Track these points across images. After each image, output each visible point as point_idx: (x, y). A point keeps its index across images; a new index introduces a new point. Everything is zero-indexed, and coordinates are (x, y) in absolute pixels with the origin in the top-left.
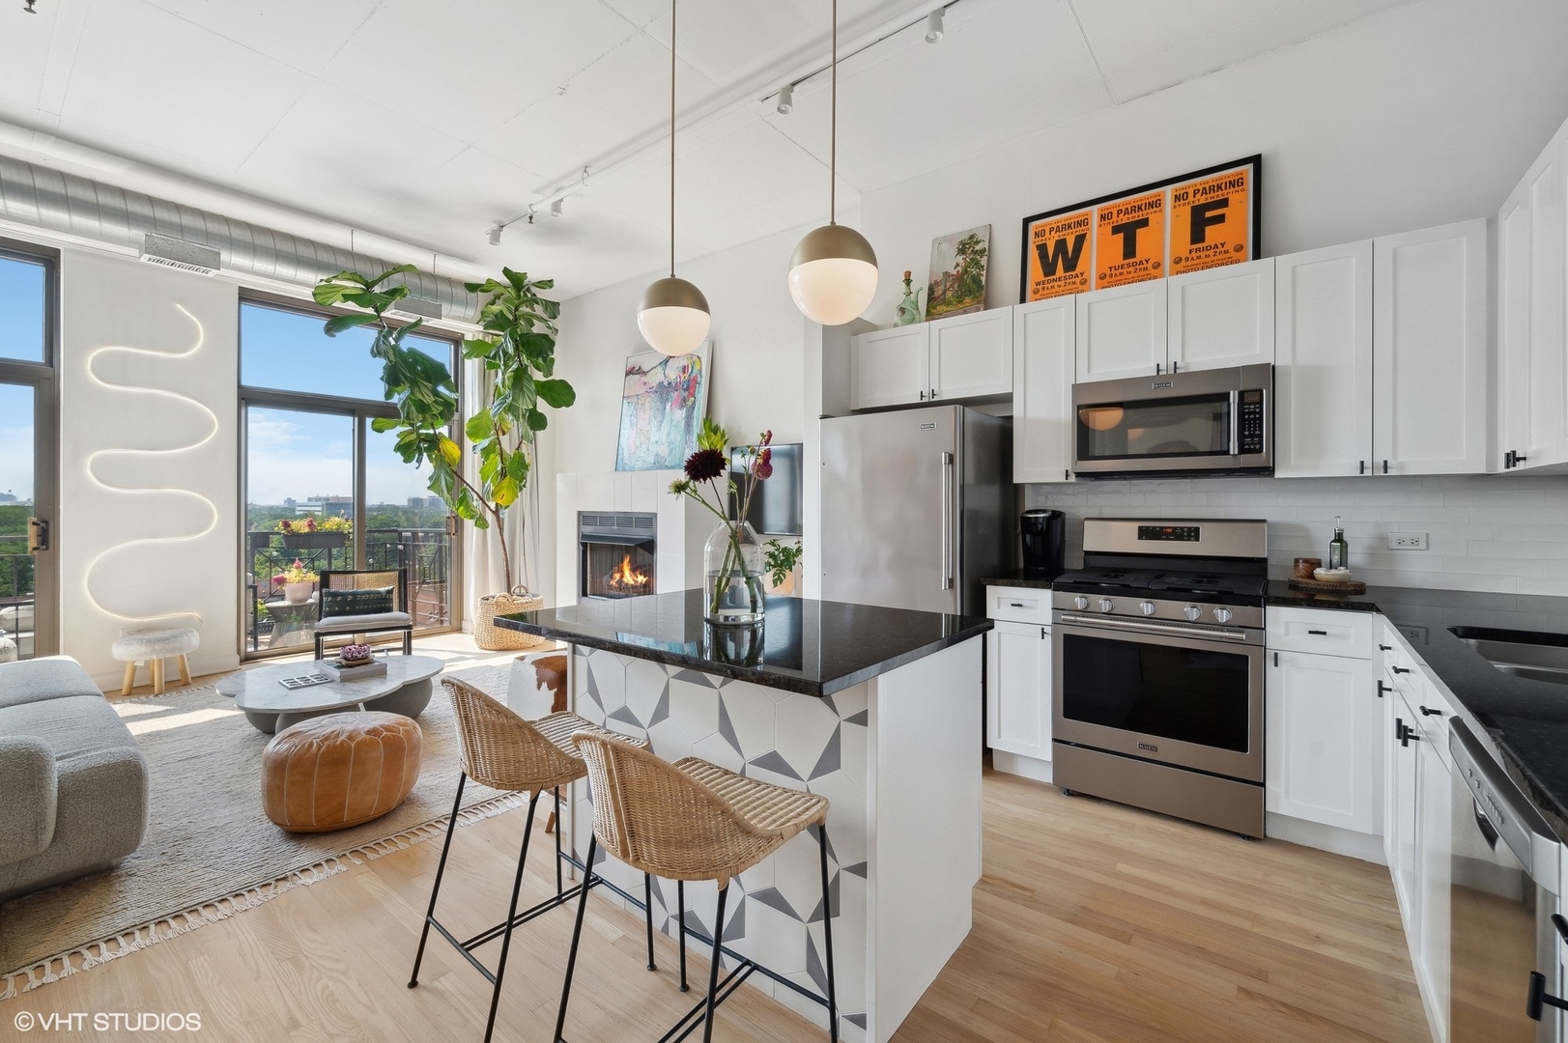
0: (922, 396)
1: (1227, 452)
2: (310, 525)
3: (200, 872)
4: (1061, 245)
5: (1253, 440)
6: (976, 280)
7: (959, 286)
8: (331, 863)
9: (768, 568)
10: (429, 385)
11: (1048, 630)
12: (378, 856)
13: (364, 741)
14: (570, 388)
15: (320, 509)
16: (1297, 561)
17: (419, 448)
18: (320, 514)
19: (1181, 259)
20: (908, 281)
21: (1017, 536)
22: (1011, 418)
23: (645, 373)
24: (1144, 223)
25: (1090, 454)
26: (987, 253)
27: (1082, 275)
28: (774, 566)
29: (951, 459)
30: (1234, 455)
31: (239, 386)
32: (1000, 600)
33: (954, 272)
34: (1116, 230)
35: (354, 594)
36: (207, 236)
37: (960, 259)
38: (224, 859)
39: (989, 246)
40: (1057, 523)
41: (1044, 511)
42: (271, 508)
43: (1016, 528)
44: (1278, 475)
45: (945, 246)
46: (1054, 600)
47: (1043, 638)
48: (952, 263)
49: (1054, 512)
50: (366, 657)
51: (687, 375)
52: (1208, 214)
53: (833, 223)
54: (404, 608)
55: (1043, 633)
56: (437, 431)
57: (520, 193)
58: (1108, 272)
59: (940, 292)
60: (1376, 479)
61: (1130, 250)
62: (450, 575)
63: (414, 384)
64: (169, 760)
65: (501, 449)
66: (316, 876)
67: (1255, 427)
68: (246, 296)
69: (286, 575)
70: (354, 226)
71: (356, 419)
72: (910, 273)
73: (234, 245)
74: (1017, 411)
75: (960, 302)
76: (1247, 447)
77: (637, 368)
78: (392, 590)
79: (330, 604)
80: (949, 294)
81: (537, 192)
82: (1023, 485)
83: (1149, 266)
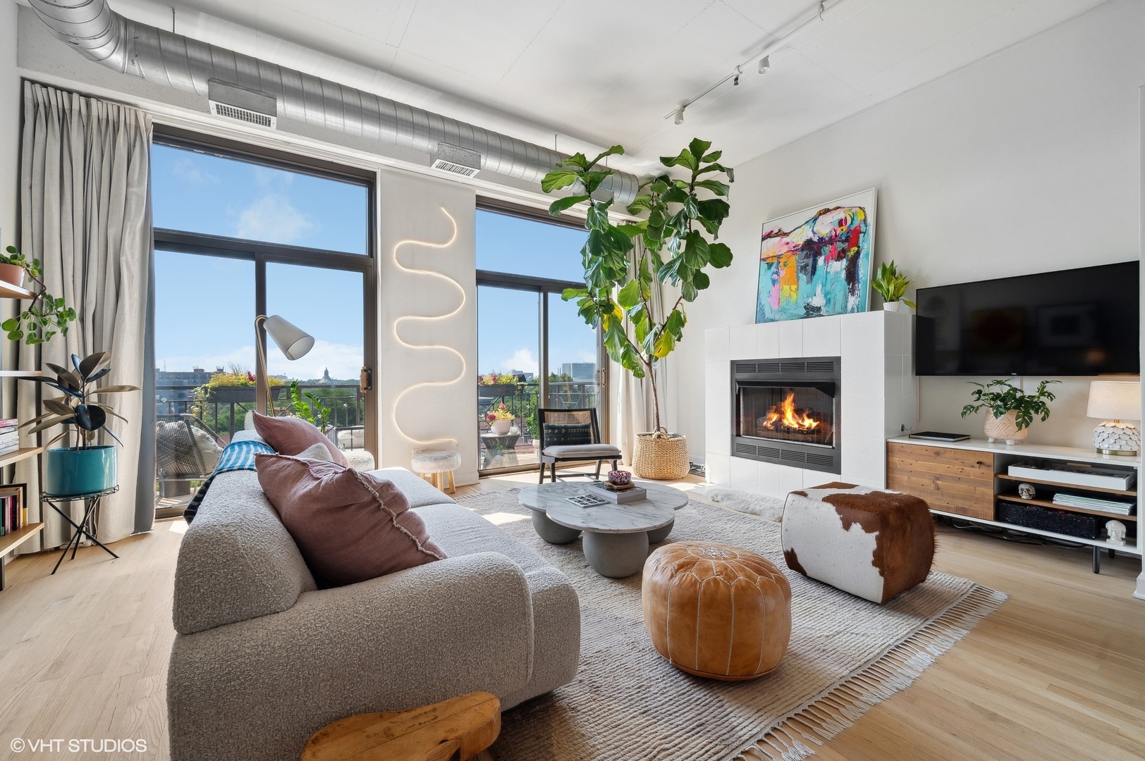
2: (494, 379)
14: (728, 250)
17: (595, 312)
23: (786, 234)
31: (478, 270)
36: (474, 143)
50: (627, 483)
51: (845, 228)
56: (610, 297)
63: (606, 254)
68: (483, 203)
69: (496, 414)
70: (558, 131)
71: (542, 295)
73: (490, 151)
77: (777, 230)
78: (588, 426)
79: (550, 435)
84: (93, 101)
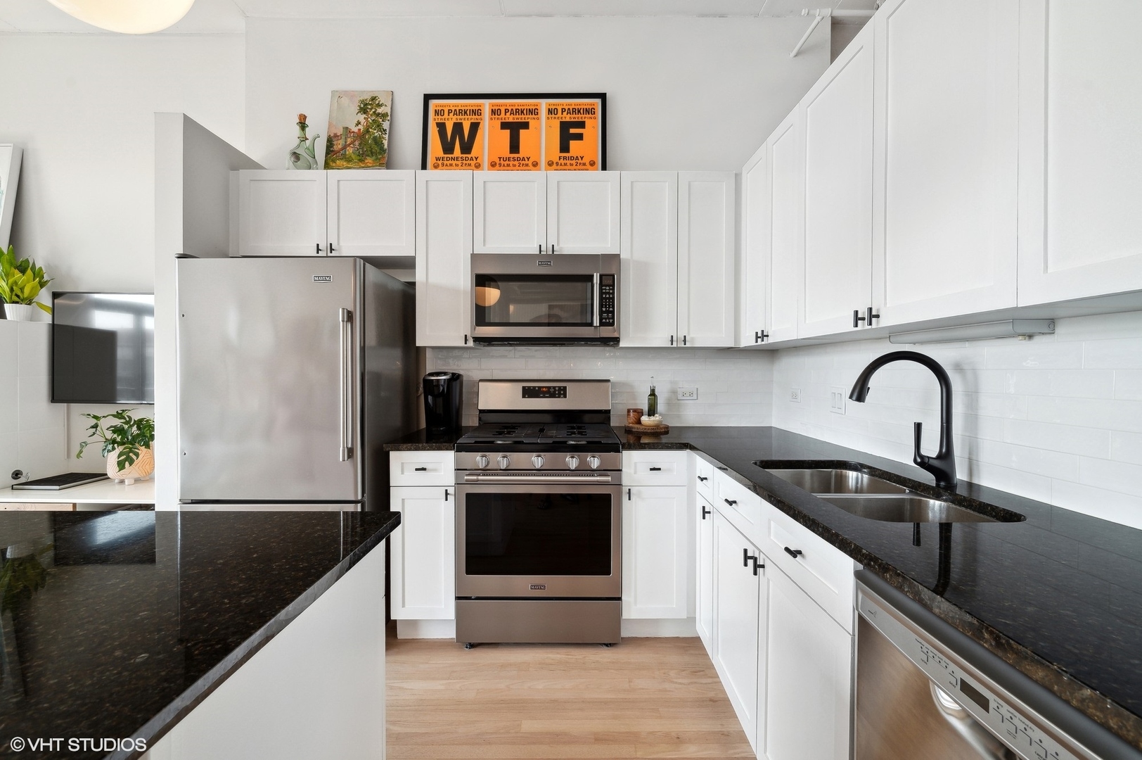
0: (318, 250)
1: (591, 324)
4: (458, 127)
5: (608, 315)
6: (378, 142)
7: (360, 144)
9: (110, 447)
11: (451, 490)
16: (629, 411)
19: (553, 163)
20: (303, 125)
21: (418, 397)
22: (413, 284)
24: (525, 125)
25: (487, 321)
26: (389, 118)
27: (476, 159)
28: (122, 443)
29: (350, 317)
30: (597, 326)
32: (403, 464)
33: (355, 129)
34: (504, 126)
37: (362, 117)
39: (391, 112)
40: (456, 384)
41: (445, 374)
43: (418, 390)
44: (622, 344)
45: (345, 101)
46: (457, 461)
47: (446, 500)
48: (353, 120)
49: (453, 374)
52: (572, 131)
55: (447, 494)
58: (498, 162)
59: (340, 147)
60: (679, 350)
61: (515, 147)
67: (609, 305)
72: (305, 117)
74: (420, 276)
75: (361, 161)
76: (604, 320)
80: (350, 151)
82: (425, 348)
83: (530, 163)
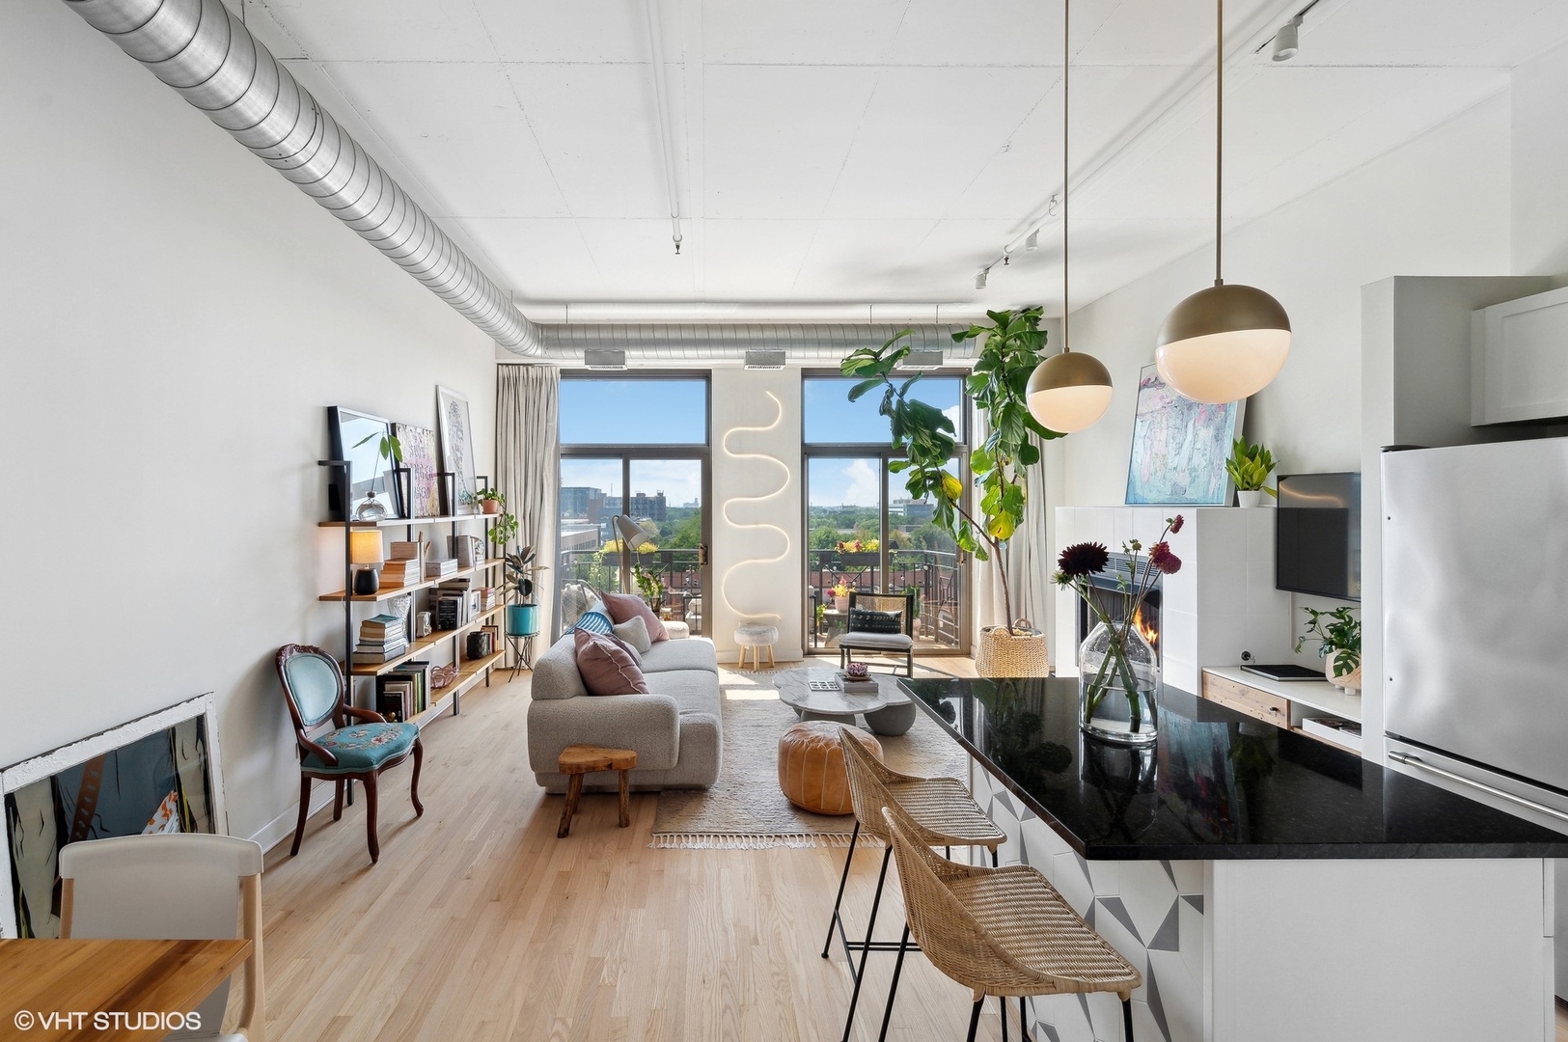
2: (857, 546)
3: (740, 811)
8: (808, 838)
9: (1328, 648)
10: (927, 431)
12: (837, 846)
13: (835, 750)
15: (902, 510)
17: (924, 485)
18: (902, 514)
23: (1163, 386)
28: (1339, 646)
31: (803, 444)
35: (872, 614)
36: (778, 342)
38: (754, 807)
42: (868, 509)
50: (864, 675)
53: (1219, 281)
54: (909, 631)
56: (940, 468)
57: (996, 237)
62: (962, 599)
63: (915, 431)
64: (748, 724)
65: (1002, 481)
66: (796, 844)
68: (807, 373)
69: (835, 589)
70: (871, 302)
71: (880, 461)
73: (793, 343)
77: (1153, 380)
78: (900, 614)
79: (853, 620)
81: (1012, 232)
84: (530, 368)
